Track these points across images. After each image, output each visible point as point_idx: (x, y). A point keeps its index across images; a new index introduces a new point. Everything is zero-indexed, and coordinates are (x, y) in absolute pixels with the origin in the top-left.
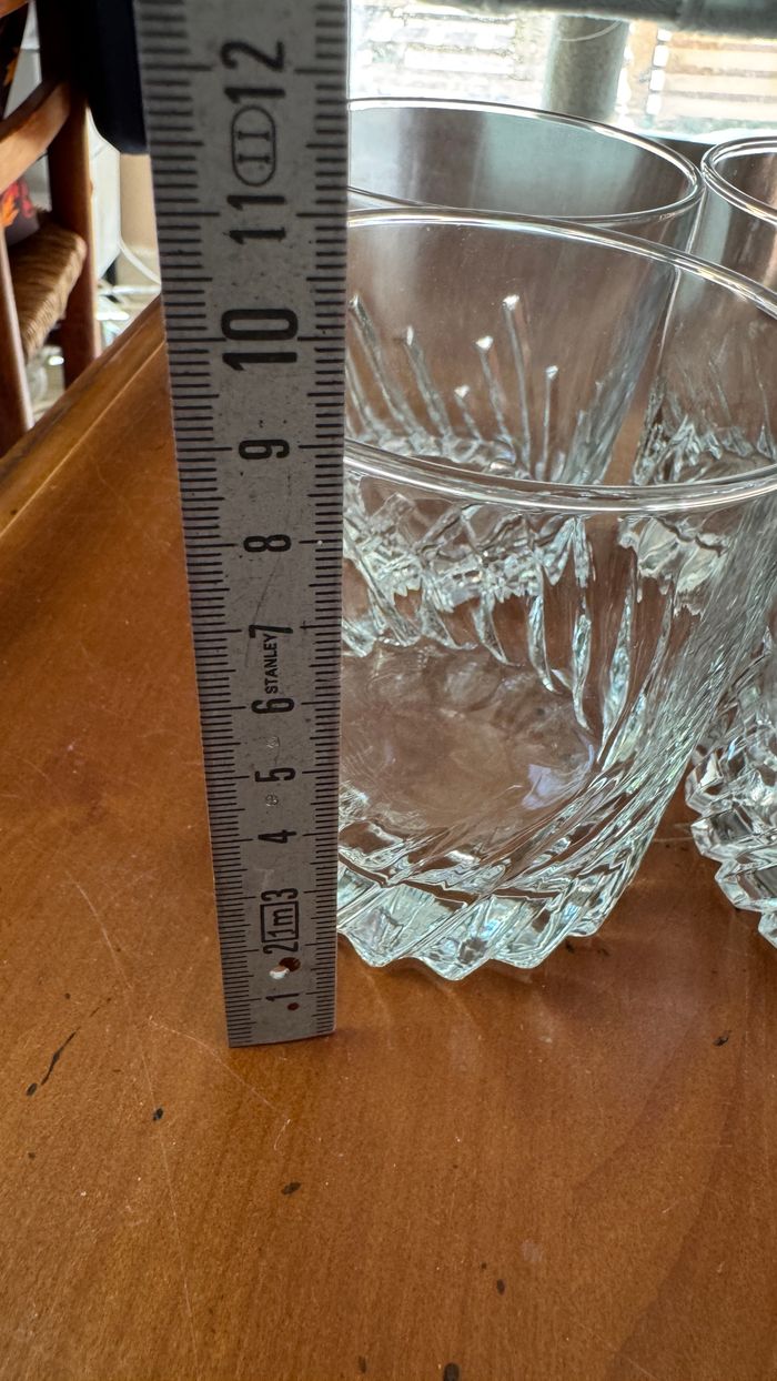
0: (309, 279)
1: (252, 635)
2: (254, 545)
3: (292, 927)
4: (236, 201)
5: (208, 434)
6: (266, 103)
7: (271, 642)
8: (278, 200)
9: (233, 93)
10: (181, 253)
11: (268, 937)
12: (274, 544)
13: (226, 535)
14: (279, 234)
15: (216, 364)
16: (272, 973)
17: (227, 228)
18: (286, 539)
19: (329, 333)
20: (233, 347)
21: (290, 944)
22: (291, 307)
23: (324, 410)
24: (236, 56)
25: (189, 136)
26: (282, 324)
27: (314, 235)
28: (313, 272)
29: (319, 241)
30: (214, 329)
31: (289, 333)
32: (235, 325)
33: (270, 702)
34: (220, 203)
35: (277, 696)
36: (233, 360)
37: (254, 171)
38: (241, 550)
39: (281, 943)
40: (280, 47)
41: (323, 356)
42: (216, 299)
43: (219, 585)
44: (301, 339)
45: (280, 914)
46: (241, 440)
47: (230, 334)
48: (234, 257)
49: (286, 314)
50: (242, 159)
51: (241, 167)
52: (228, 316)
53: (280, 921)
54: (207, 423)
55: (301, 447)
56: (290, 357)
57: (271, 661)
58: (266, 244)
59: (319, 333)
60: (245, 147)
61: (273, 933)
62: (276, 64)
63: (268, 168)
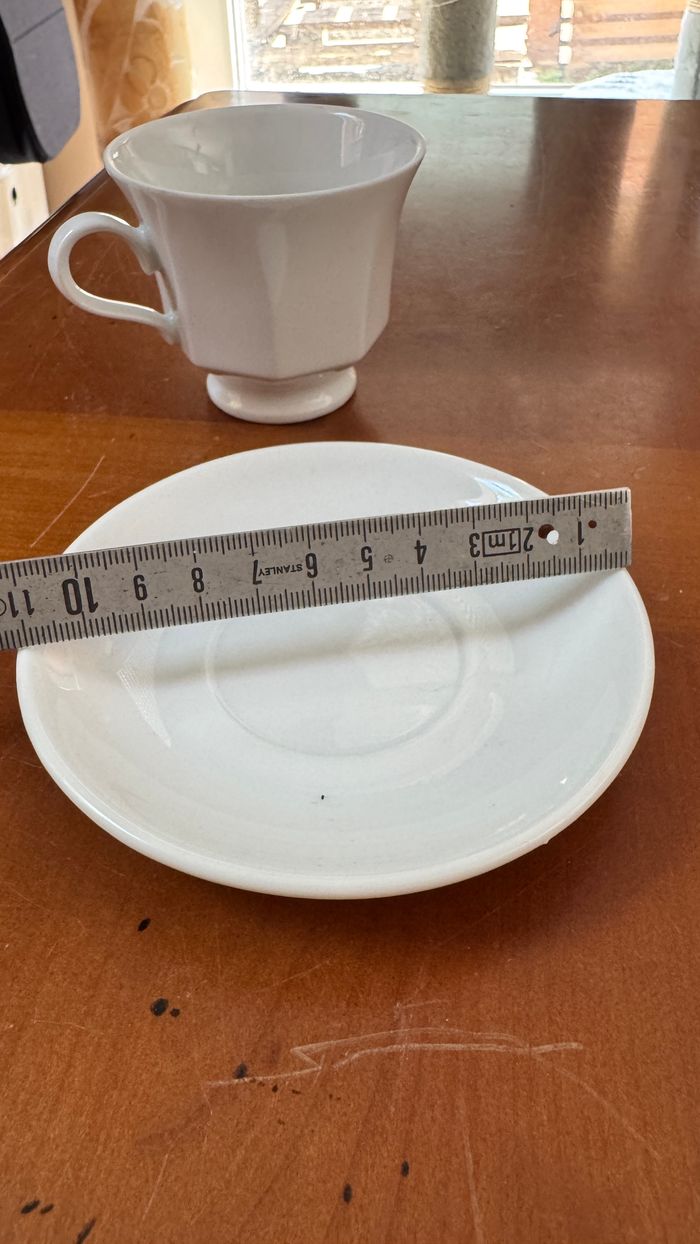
0: (45, 576)
1: (260, 582)
2: (199, 587)
4: (15, 613)
5: (135, 616)
7: (264, 571)
8: (10, 595)
10: (43, 635)
12: (197, 576)
13: (194, 601)
14: (26, 593)
15: (96, 615)
16: (552, 543)
17: (27, 616)
18: (193, 571)
19: (71, 564)
20: (86, 608)
21: (524, 534)
22: (60, 584)
23: (114, 560)
26: (70, 587)
27: (24, 577)
28: (41, 575)
29: (26, 574)
30: (78, 618)
31: (74, 583)
32: (74, 608)
33: (309, 567)
34: (17, 620)
35: (304, 564)
36: (93, 607)
38: (203, 594)
39: (523, 540)
41: (84, 564)
42: (62, 617)
44: (76, 576)
47: (79, 610)
48: (41, 612)
49: (65, 585)
52: (70, 611)
53: (500, 542)
54: (129, 617)
55: (136, 569)
56: (87, 581)
57: (278, 570)
58: (32, 599)
59: (72, 568)
61: (512, 546)
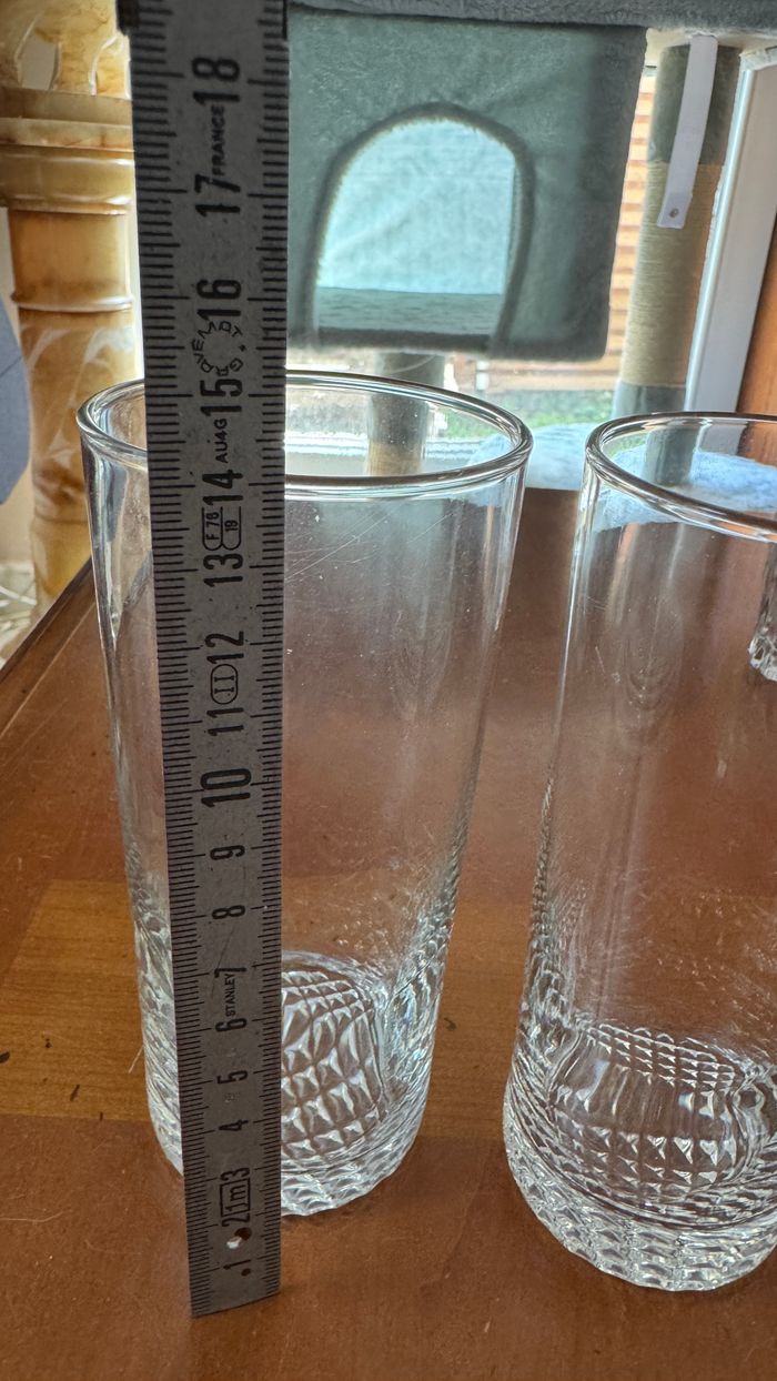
0: (259, 750)
1: (217, 976)
2: (219, 914)
3: (246, 1201)
4: (212, 714)
5: (189, 847)
6: (231, 662)
7: (231, 979)
8: (239, 710)
9: (212, 659)
10: (176, 745)
11: (226, 1212)
12: (233, 912)
13: (200, 910)
14: (240, 728)
15: (197, 804)
16: (229, 1243)
17: (206, 728)
18: (242, 908)
19: (271, 779)
20: (208, 794)
21: (243, 1216)
22: (247, 767)
23: (268, 824)
24: (213, 641)
25: (184, 683)
26: (240, 778)
27: (262, 726)
28: (261, 746)
29: (265, 729)
30: (196, 784)
32: (210, 781)
33: (229, 1023)
34: (203, 715)
35: (235, 1017)
37: (224, 697)
38: (211, 919)
39: (236, 1216)
40: (241, 634)
42: (198, 768)
43: (194, 944)
44: (252, 785)
45: (236, 1191)
46: (212, 848)
47: (206, 786)
48: (211, 744)
49: (246, 772)
50: (217, 691)
51: (215, 696)
53: (236, 1196)
54: (189, 841)
55: (253, 848)
56: (247, 796)
57: (230, 993)
58: (231, 735)
59: (266, 780)
60: (219, 685)
61: (229, 1208)
62: (239, 642)
63: (233, 695)
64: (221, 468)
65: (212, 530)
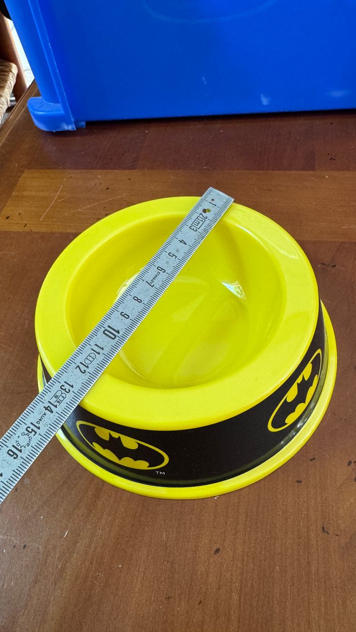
0: (97, 336)
1: (153, 285)
3: (197, 220)
5: (131, 323)
6: (84, 363)
8: (92, 350)
9: (88, 367)
11: (204, 221)
13: (143, 306)
14: (96, 345)
15: (121, 333)
17: (103, 351)
22: (103, 334)
23: (110, 315)
24: (84, 371)
25: (98, 366)
26: (106, 332)
27: (91, 341)
28: (95, 336)
30: (117, 338)
31: (106, 330)
32: (113, 337)
34: (101, 355)
36: (118, 332)
37: (93, 355)
38: (143, 302)
39: (202, 217)
40: (76, 368)
41: (104, 323)
42: (113, 342)
43: (152, 298)
44: (105, 328)
45: (197, 224)
46: (127, 319)
47: (115, 336)
48: (105, 346)
51: (94, 357)
52: (114, 339)
54: (130, 325)
56: (109, 326)
57: (154, 278)
59: (101, 327)
60: (92, 360)
62: (78, 366)
63: (90, 354)
64: (47, 412)
65: (61, 398)
